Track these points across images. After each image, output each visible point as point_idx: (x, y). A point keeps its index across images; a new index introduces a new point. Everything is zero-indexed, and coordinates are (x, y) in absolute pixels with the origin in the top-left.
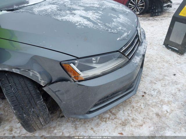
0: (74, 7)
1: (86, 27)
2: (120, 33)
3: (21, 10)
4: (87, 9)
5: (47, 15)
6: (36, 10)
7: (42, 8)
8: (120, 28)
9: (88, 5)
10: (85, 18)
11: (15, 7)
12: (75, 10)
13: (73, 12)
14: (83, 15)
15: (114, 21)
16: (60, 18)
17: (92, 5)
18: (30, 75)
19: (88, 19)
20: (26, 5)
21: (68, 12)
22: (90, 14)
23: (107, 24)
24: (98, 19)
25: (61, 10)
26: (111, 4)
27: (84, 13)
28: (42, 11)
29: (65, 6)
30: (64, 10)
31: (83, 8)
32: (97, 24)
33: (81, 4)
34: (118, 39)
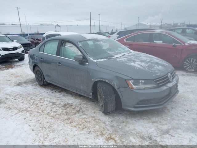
0: (136, 60)
1: (139, 69)
2: (156, 73)
3: (112, 59)
4: (142, 61)
5: (122, 62)
6: (118, 60)
7: (121, 59)
8: (157, 71)
9: (143, 60)
10: (140, 65)
11: (109, 58)
12: (136, 61)
13: (135, 62)
14: (140, 64)
15: (154, 68)
16: (128, 64)
17: (145, 60)
18: (112, 84)
19: (141, 66)
20: (113, 57)
21: (132, 62)
22: (143, 64)
23: (150, 69)
24: (146, 66)
25: (129, 61)
26: (158, 60)
27: (140, 63)
28: (121, 60)
29: (131, 59)
30: (131, 61)
31: (140, 61)
32: (145, 68)
33: (140, 59)
34: (154, 75)
